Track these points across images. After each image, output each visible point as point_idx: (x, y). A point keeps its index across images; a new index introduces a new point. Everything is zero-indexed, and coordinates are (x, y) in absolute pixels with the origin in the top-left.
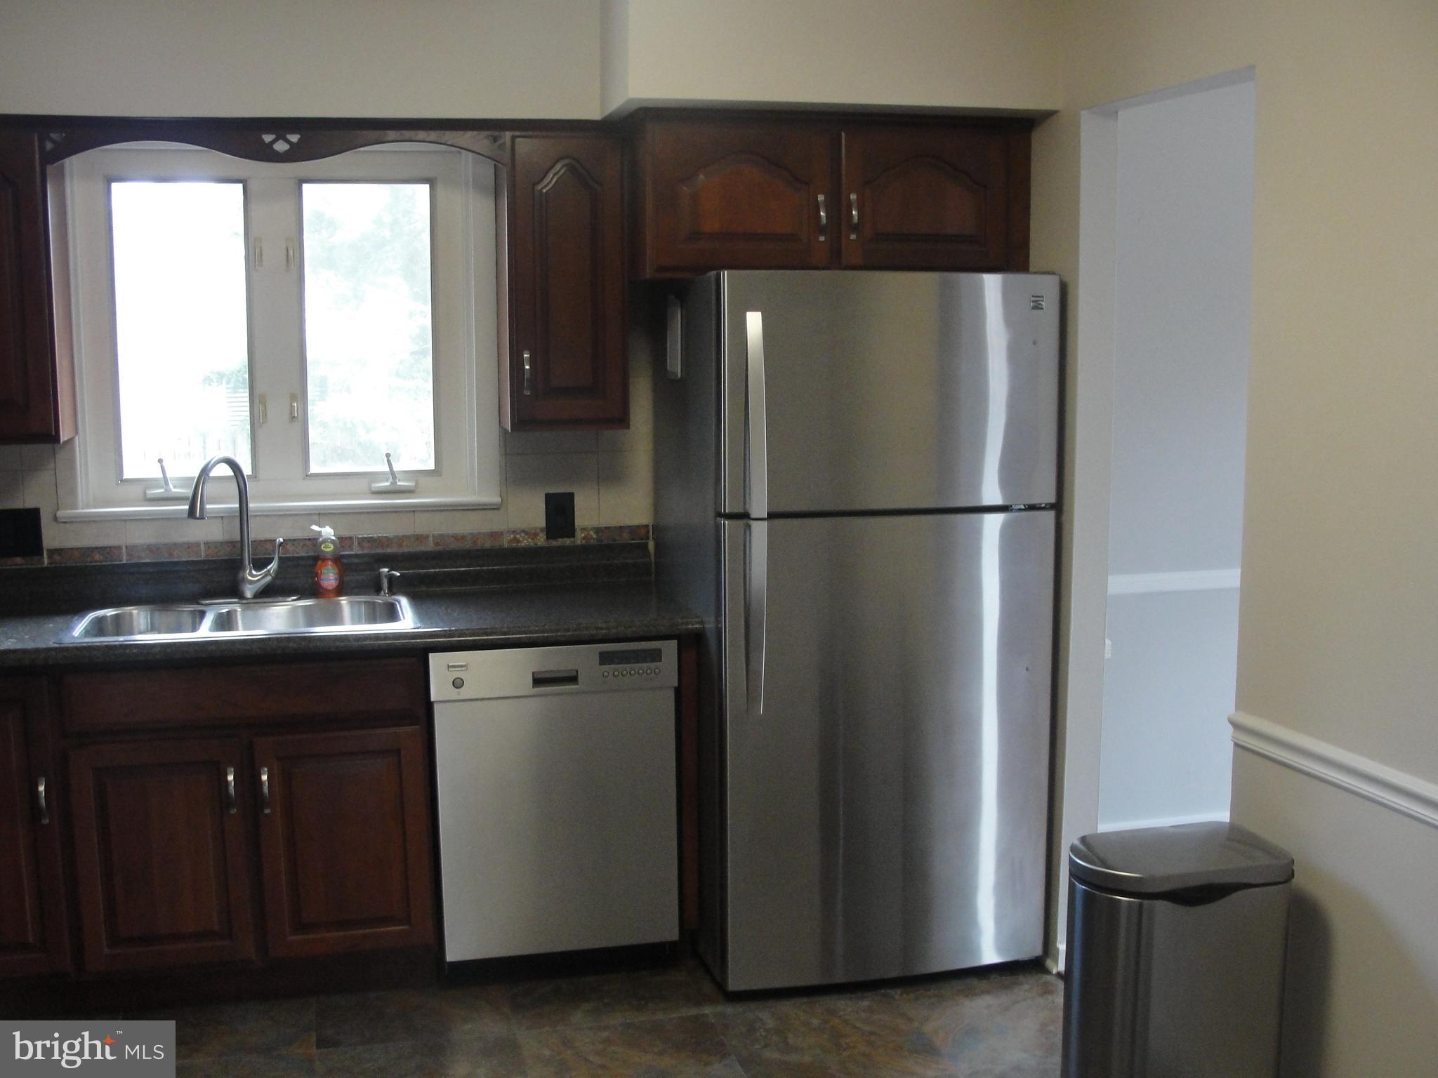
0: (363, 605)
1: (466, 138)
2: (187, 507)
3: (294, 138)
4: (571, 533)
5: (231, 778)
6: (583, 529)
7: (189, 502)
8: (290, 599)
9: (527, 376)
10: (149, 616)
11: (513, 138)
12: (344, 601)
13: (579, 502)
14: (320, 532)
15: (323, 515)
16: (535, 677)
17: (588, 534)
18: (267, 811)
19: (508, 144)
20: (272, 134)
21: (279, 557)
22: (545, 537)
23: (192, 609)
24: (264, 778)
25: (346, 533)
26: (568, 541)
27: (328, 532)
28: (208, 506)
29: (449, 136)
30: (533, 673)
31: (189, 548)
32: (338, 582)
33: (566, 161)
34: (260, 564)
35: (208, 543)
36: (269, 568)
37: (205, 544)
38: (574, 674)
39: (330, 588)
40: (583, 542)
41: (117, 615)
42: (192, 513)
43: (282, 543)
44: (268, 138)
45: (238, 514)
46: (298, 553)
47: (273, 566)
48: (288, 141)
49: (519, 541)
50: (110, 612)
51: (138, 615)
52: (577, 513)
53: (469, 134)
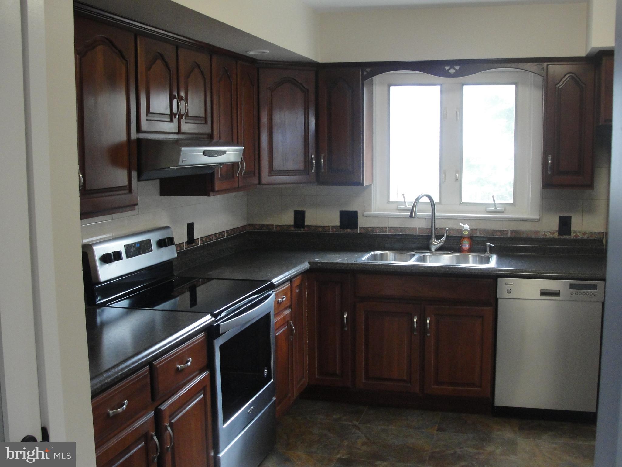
0: (478, 257)
1: (528, 66)
2: (409, 213)
3: (457, 68)
4: (569, 233)
5: (415, 320)
6: (575, 232)
7: (410, 211)
8: (449, 253)
9: (549, 165)
10: (394, 255)
11: (548, 65)
12: (470, 256)
13: (574, 221)
14: (463, 226)
15: (465, 220)
16: (542, 291)
17: (577, 234)
18: (428, 335)
19: (545, 68)
20: (449, 66)
21: (446, 236)
22: (558, 234)
23: (410, 254)
24: (428, 321)
25: (474, 227)
26: (567, 237)
27: (466, 226)
28: (417, 214)
29: (521, 65)
30: (541, 290)
31: (412, 229)
32: (469, 247)
33: (571, 74)
34: (438, 238)
35: (420, 228)
36: (442, 239)
37: (418, 228)
38: (558, 292)
39: (466, 249)
40: (574, 237)
41: (382, 254)
42: (411, 215)
43: (448, 230)
44: (447, 68)
45: (431, 217)
46: (455, 235)
47: (443, 239)
48: (455, 69)
49: (546, 236)
50: (379, 252)
51: (390, 255)
52: (572, 225)
53: (529, 64)
